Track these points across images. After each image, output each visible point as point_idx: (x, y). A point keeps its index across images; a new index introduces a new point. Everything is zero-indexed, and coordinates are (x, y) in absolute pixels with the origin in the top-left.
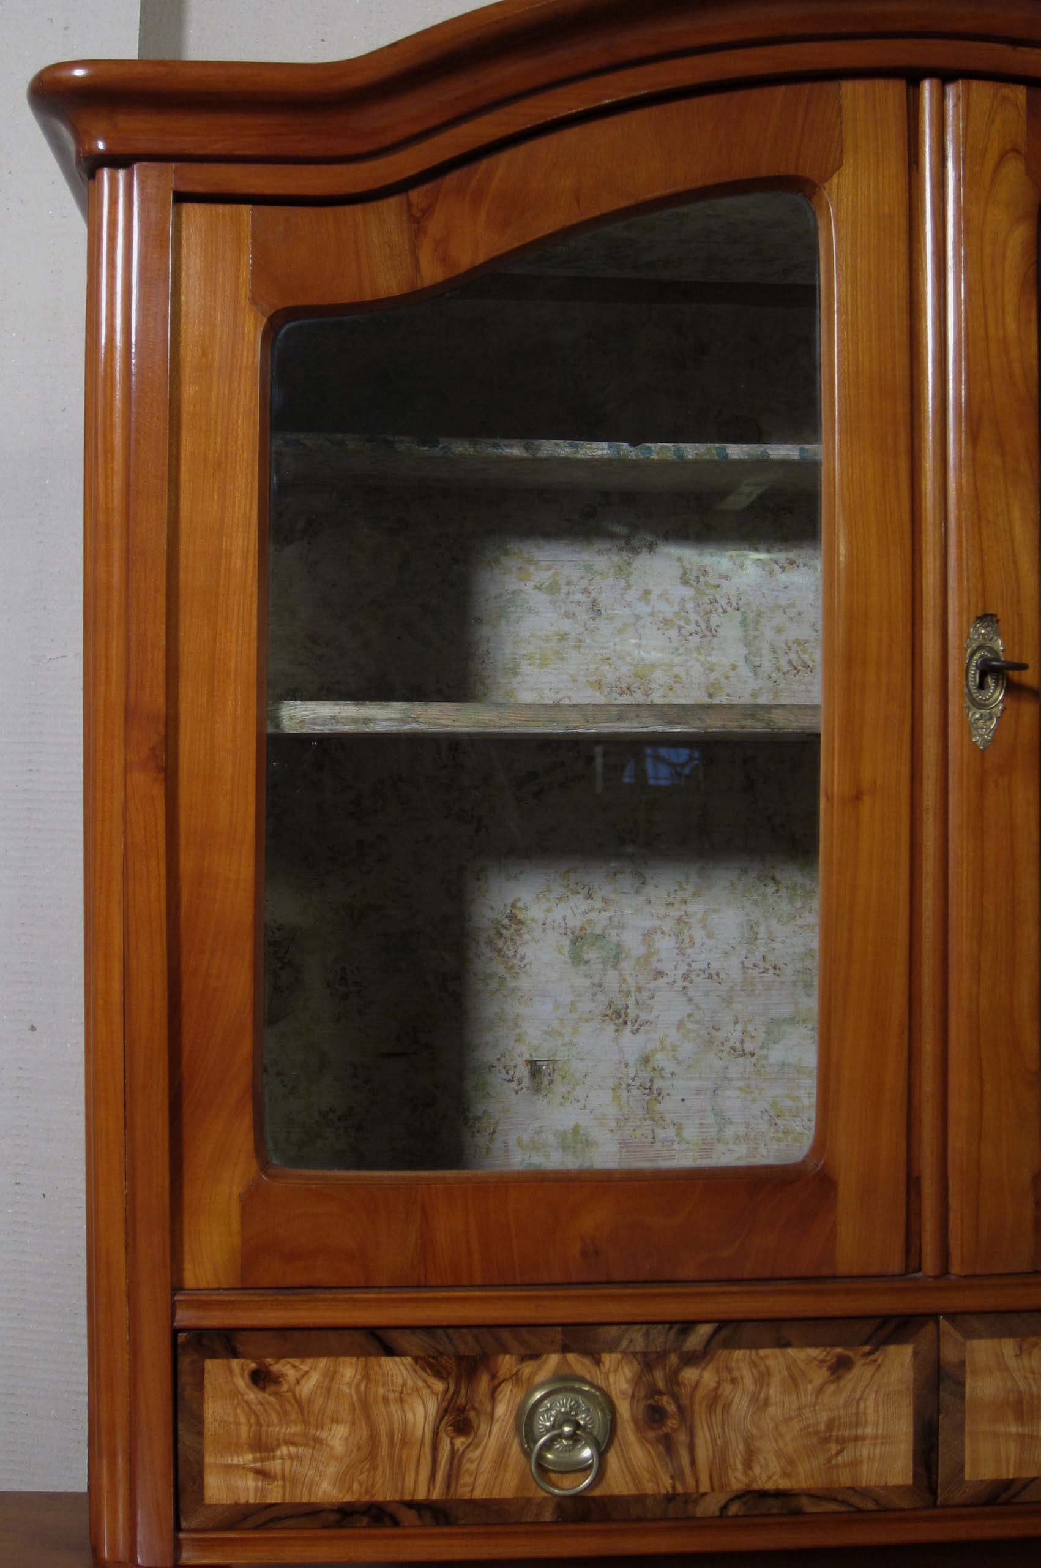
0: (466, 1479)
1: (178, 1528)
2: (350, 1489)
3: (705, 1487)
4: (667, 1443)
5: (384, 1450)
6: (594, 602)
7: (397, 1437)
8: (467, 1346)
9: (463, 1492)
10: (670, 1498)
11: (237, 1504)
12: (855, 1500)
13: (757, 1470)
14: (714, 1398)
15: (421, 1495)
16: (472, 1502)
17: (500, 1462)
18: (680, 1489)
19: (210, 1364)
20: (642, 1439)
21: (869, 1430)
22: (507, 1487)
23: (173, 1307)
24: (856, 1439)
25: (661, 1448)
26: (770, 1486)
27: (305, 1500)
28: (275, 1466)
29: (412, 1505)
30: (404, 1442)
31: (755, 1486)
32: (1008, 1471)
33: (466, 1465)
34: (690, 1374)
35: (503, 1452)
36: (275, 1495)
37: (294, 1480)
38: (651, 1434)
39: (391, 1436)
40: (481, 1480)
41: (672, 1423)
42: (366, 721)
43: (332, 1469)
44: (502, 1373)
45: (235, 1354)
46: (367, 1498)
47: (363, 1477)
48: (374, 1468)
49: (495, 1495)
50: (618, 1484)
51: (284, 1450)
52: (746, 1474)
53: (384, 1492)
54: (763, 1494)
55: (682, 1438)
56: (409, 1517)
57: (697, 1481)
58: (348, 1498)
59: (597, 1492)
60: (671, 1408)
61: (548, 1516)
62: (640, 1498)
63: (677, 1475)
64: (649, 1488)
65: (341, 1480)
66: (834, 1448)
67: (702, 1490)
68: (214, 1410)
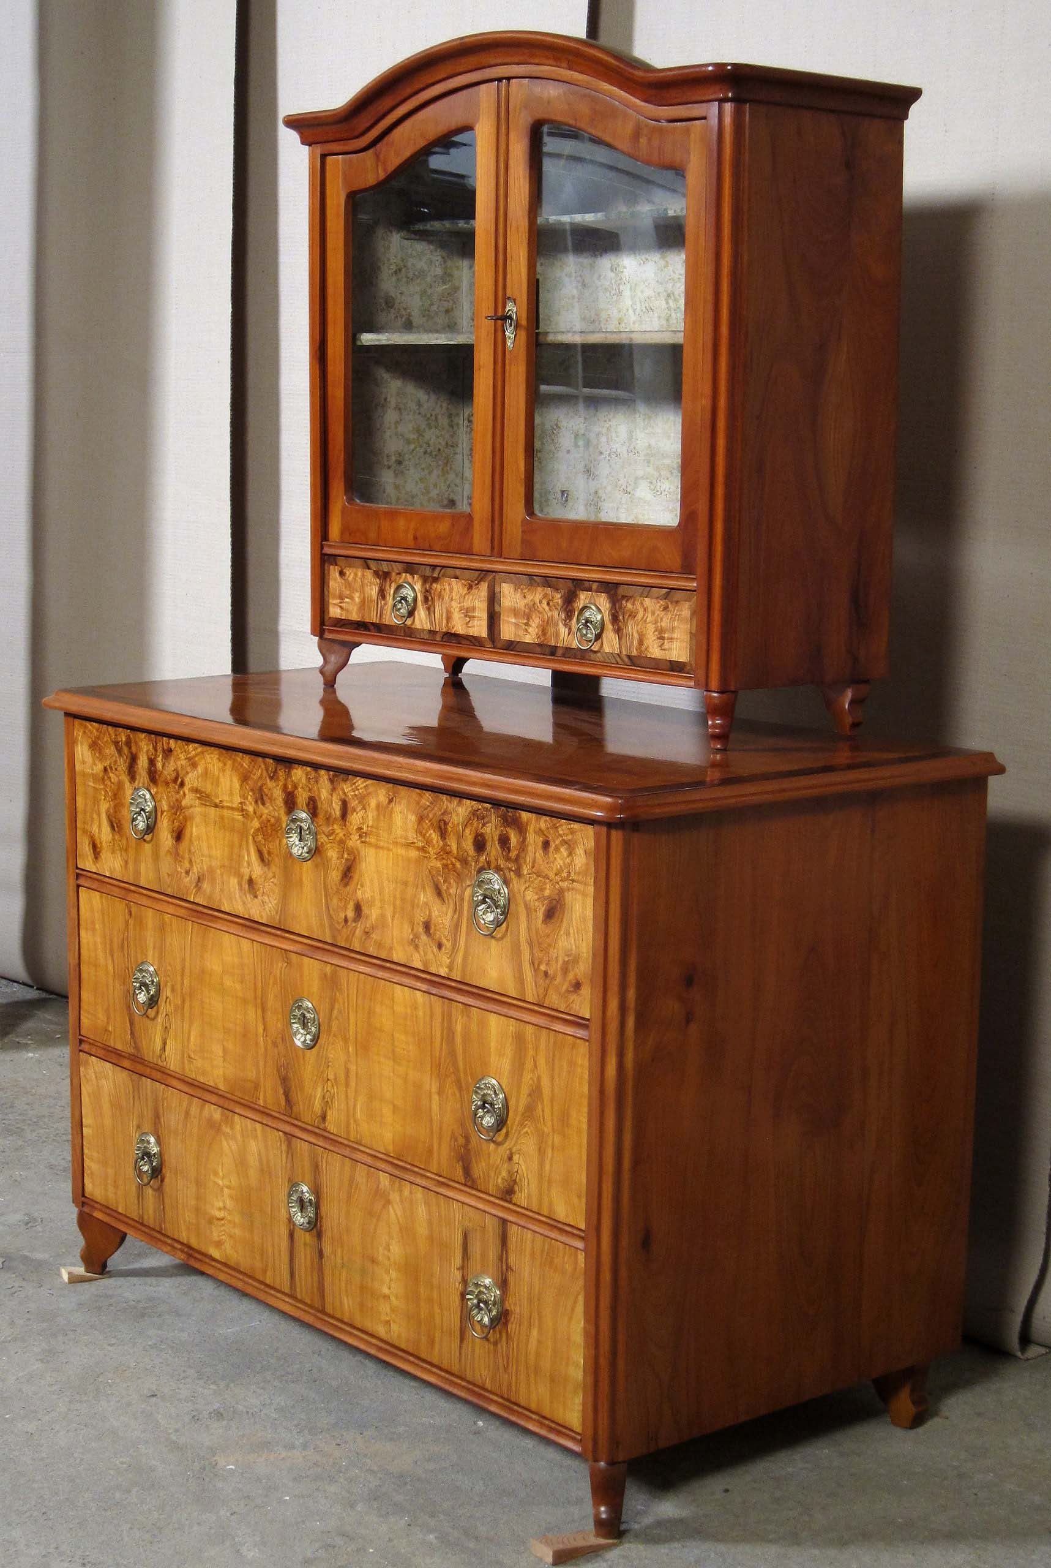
0: (385, 617)
2: (360, 616)
3: (438, 628)
5: (367, 603)
6: (583, 281)
7: (370, 599)
8: (385, 567)
9: (384, 622)
10: (430, 632)
11: (337, 618)
12: (473, 640)
13: (450, 625)
14: (440, 596)
15: (375, 621)
16: (385, 625)
18: (432, 629)
19: (331, 567)
23: (322, 547)
24: (474, 617)
26: (453, 631)
27: (351, 619)
28: (344, 605)
29: (372, 623)
30: (371, 602)
31: (449, 631)
32: (513, 637)
33: (384, 612)
34: (434, 585)
36: (344, 616)
37: (348, 611)
38: (425, 607)
39: (368, 598)
40: (388, 618)
41: (430, 603)
42: (379, 340)
43: (356, 609)
44: (393, 579)
45: (336, 565)
46: (364, 620)
47: (363, 612)
48: (365, 610)
50: (417, 624)
51: (346, 600)
52: (447, 626)
53: (366, 618)
54: (452, 635)
55: (432, 609)
57: (436, 626)
58: (359, 619)
59: (413, 627)
60: (430, 598)
61: (402, 634)
62: (423, 630)
63: (431, 623)
64: (425, 627)
65: (358, 613)
66: (468, 619)
67: (437, 630)
68: (332, 583)
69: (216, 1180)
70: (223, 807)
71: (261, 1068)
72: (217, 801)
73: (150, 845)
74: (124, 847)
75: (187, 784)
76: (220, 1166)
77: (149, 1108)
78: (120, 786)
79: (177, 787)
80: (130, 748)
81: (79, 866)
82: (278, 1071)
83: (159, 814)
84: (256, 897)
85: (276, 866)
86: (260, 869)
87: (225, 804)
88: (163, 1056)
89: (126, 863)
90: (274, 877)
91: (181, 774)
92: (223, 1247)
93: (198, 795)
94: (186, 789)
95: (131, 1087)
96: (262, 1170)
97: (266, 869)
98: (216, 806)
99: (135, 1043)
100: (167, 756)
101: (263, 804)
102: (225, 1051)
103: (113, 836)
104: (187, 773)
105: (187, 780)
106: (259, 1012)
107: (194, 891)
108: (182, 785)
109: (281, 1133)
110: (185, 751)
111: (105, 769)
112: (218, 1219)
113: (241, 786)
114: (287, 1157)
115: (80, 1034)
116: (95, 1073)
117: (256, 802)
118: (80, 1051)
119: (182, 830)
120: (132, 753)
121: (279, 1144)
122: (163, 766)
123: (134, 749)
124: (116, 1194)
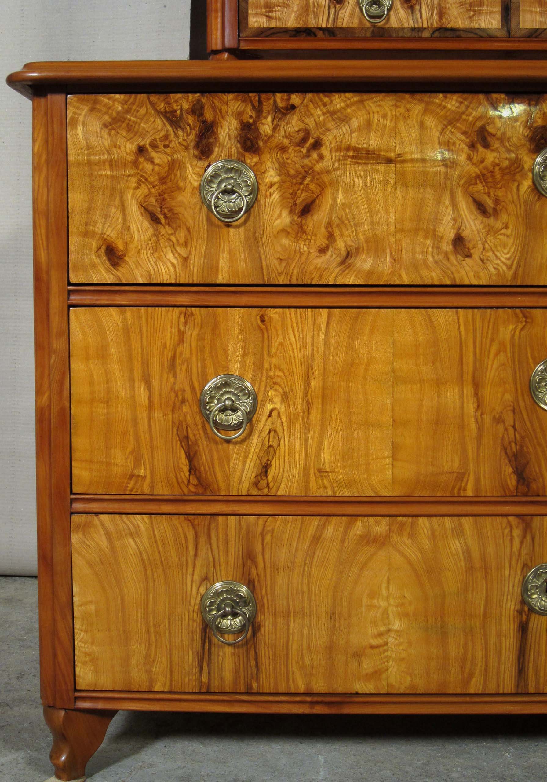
0: (339, 20)
1: (239, 36)
2: (299, 23)
3: (425, 26)
4: (412, 8)
5: (311, 9)
7: (316, 4)
9: (339, 25)
10: (413, 29)
11: (259, 28)
13: (444, 20)
15: (324, 25)
16: (342, 29)
17: (352, 15)
18: (416, 26)
20: (403, 8)
21: (485, 8)
22: (355, 23)
24: (480, 10)
25: (410, 11)
26: (449, 26)
27: (283, 27)
28: (273, 14)
29: (321, 29)
30: (319, 6)
31: (443, 26)
32: (536, 26)
33: (340, 15)
35: (353, 11)
36: (273, 25)
37: (280, 19)
38: (406, 5)
39: (314, 4)
40: (345, 21)
41: (413, 2)
43: (293, 15)
46: (305, 26)
47: (304, 18)
48: (308, 15)
49: (350, 26)
50: (394, 23)
51: (276, 8)
52: (440, 21)
53: (312, 23)
54: (446, 29)
55: (417, 7)
56: (320, 34)
57: (422, 23)
58: (299, 26)
59: (387, 26)
61: (369, 34)
62: (403, 29)
63: (415, 21)
64: (406, 25)
65: (297, 19)
67: (424, 27)
69: (375, 602)
70: (403, 161)
71: (470, 453)
72: (392, 155)
73: (242, 229)
74: (182, 240)
75: (327, 144)
76: (384, 585)
77: (232, 550)
78: (174, 165)
79: (304, 150)
80: (202, 114)
81: (71, 281)
82: (505, 450)
83: (263, 188)
84: (469, 256)
85: (509, 214)
86: (478, 222)
87: (408, 157)
88: (263, 483)
89: (186, 259)
90: (507, 227)
91: (315, 134)
92: (384, 676)
93: (351, 153)
94: (325, 151)
95: (191, 536)
96: (470, 569)
97: (492, 220)
98: (389, 161)
99: (199, 479)
100: (285, 115)
101: (486, 146)
102: (395, 448)
103: (156, 230)
104: (328, 130)
105: (328, 139)
106: (469, 390)
107: (337, 271)
108: (317, 145)
109: (511, 518)
110: (325, 105)
111: (141, 150)
112: (377, 647)
113: (443, 131)
114: (522, 542)
115: (72, 493)
116: (108, 535)
117: (472, 146)
118: (72, 513)
119: (313, 202)
120: (204, 122)
121: (507, 531)
122: (275, 128)
123: (209, 115)
124: (148, 672)
